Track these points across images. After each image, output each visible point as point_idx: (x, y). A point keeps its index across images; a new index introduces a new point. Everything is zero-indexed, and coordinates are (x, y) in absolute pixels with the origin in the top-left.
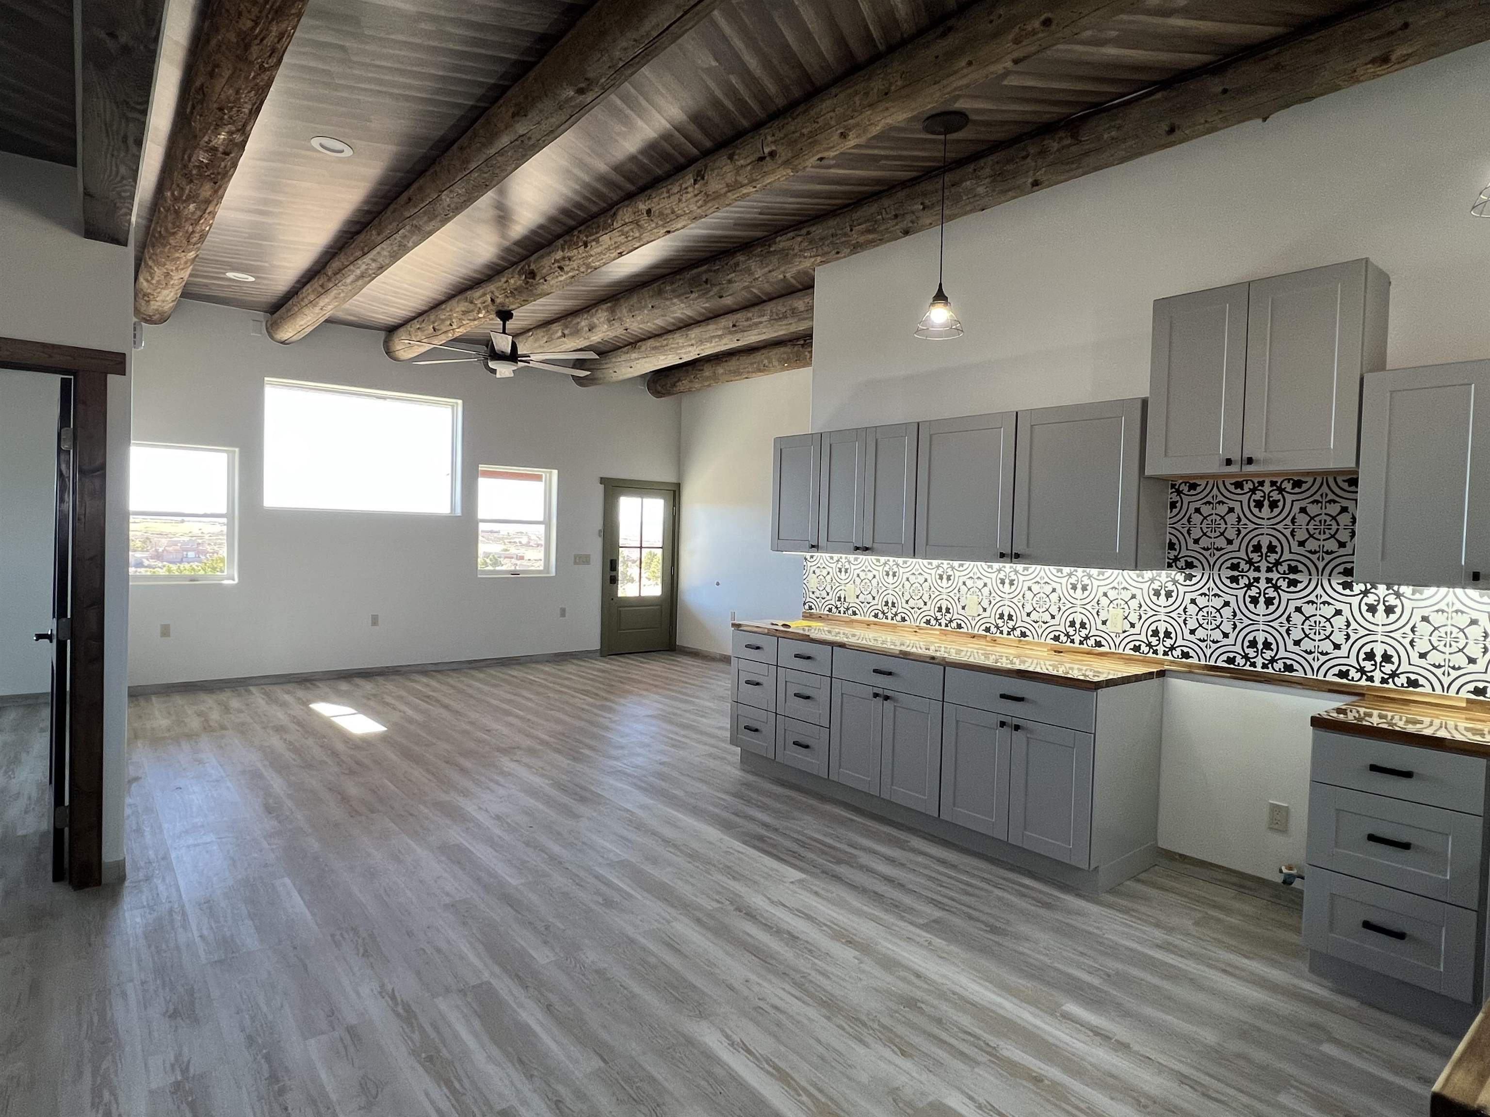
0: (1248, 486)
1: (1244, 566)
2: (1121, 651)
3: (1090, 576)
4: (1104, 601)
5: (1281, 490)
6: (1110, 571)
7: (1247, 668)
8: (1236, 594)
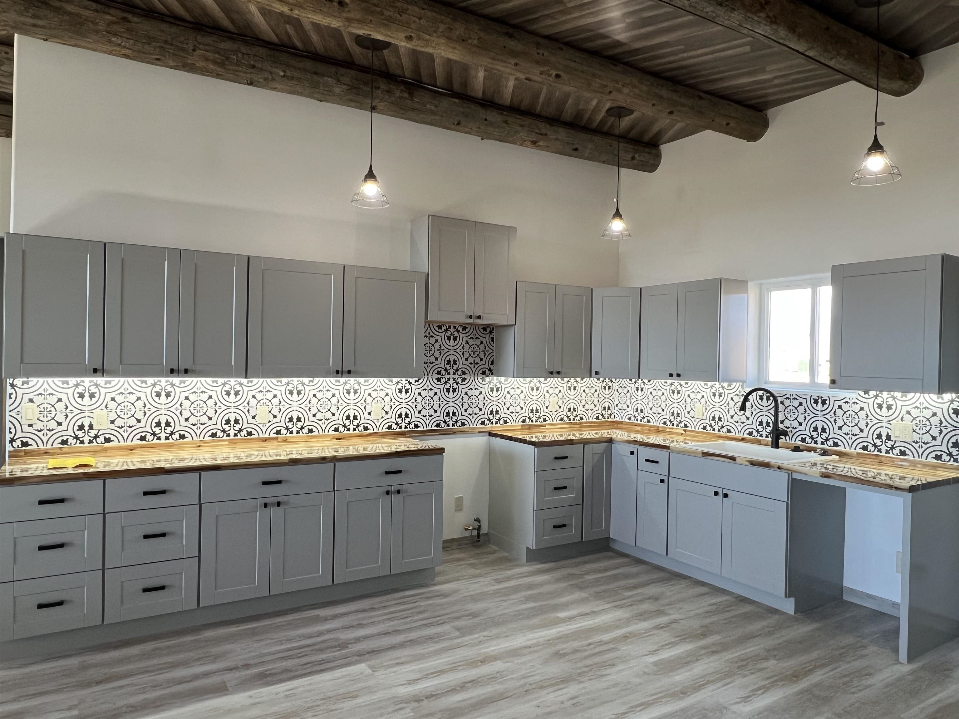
0: (444, 328)
1: (443, 372)
2: (380, 430)
3: (359, 384)
4: (369, 399)
5: (458, 331)
6: (372, 379)
7: (446, 427)
8: (440, 388)
